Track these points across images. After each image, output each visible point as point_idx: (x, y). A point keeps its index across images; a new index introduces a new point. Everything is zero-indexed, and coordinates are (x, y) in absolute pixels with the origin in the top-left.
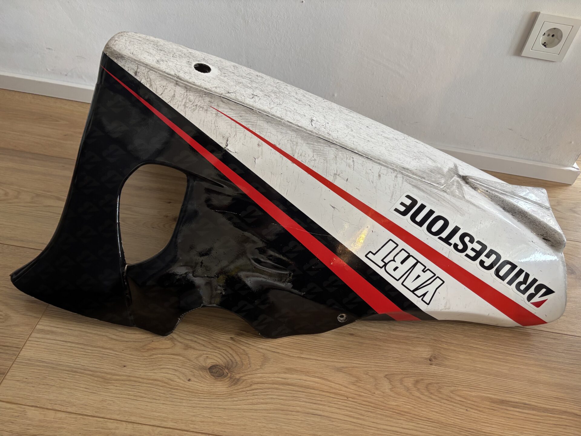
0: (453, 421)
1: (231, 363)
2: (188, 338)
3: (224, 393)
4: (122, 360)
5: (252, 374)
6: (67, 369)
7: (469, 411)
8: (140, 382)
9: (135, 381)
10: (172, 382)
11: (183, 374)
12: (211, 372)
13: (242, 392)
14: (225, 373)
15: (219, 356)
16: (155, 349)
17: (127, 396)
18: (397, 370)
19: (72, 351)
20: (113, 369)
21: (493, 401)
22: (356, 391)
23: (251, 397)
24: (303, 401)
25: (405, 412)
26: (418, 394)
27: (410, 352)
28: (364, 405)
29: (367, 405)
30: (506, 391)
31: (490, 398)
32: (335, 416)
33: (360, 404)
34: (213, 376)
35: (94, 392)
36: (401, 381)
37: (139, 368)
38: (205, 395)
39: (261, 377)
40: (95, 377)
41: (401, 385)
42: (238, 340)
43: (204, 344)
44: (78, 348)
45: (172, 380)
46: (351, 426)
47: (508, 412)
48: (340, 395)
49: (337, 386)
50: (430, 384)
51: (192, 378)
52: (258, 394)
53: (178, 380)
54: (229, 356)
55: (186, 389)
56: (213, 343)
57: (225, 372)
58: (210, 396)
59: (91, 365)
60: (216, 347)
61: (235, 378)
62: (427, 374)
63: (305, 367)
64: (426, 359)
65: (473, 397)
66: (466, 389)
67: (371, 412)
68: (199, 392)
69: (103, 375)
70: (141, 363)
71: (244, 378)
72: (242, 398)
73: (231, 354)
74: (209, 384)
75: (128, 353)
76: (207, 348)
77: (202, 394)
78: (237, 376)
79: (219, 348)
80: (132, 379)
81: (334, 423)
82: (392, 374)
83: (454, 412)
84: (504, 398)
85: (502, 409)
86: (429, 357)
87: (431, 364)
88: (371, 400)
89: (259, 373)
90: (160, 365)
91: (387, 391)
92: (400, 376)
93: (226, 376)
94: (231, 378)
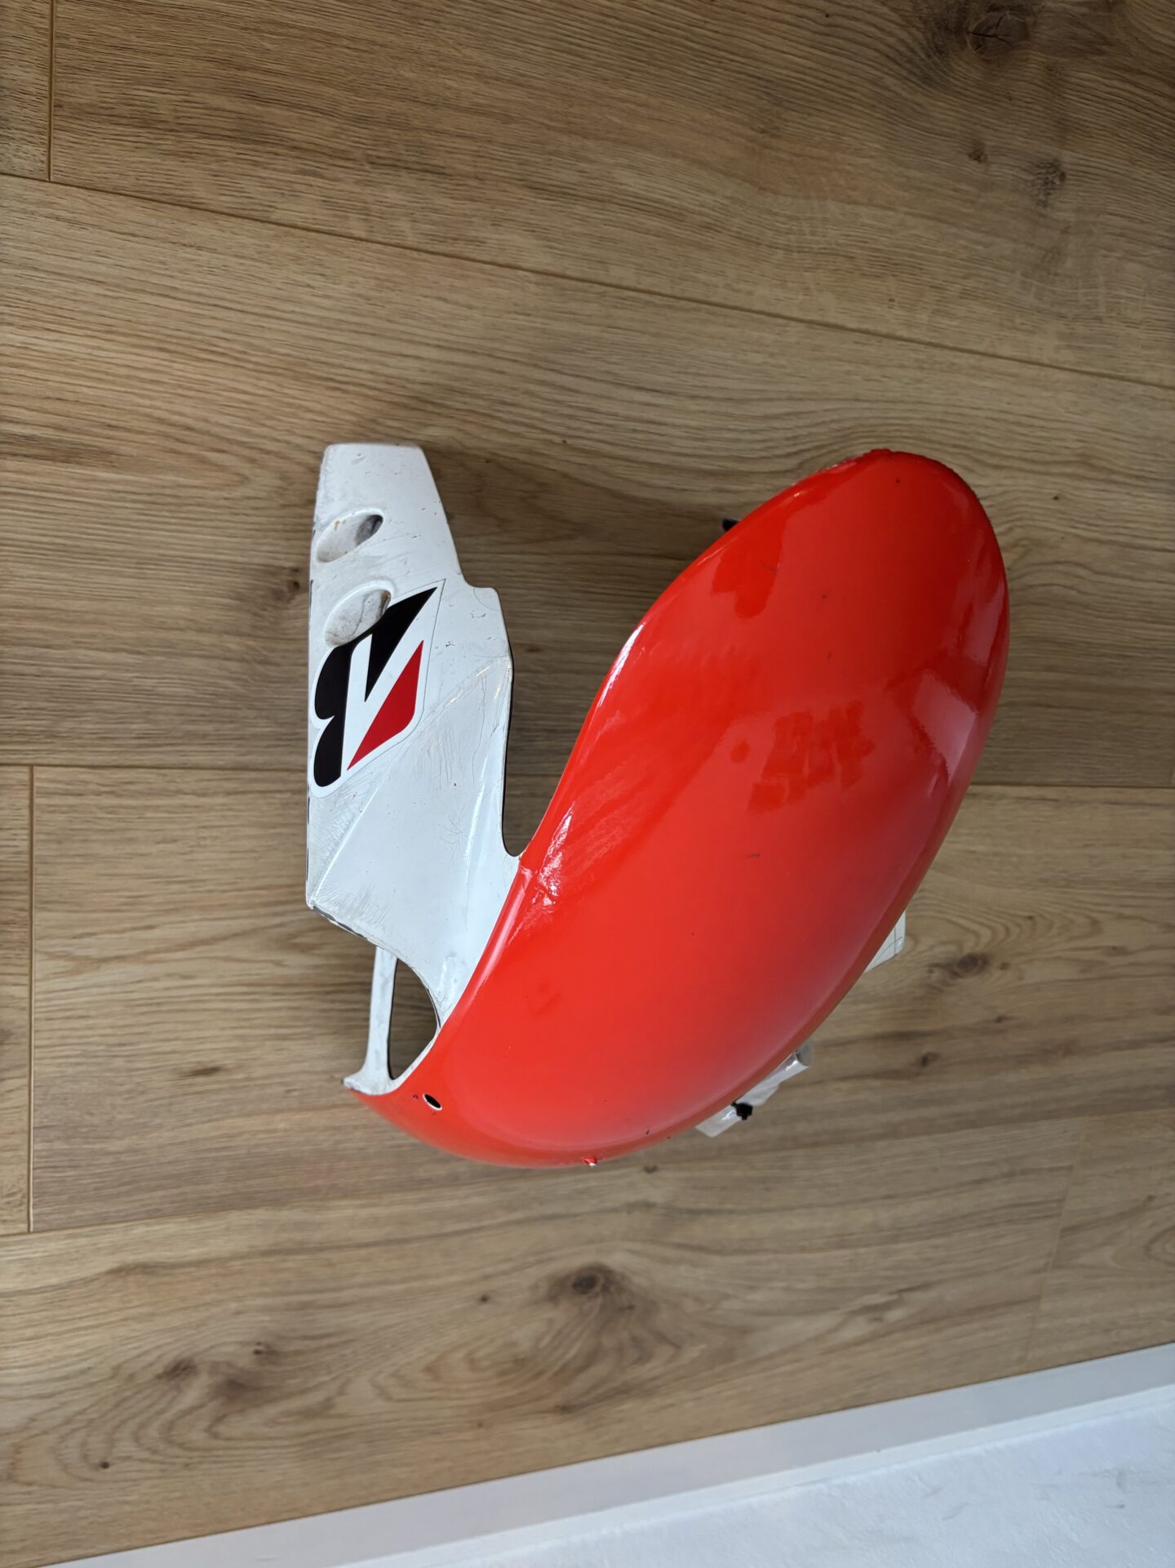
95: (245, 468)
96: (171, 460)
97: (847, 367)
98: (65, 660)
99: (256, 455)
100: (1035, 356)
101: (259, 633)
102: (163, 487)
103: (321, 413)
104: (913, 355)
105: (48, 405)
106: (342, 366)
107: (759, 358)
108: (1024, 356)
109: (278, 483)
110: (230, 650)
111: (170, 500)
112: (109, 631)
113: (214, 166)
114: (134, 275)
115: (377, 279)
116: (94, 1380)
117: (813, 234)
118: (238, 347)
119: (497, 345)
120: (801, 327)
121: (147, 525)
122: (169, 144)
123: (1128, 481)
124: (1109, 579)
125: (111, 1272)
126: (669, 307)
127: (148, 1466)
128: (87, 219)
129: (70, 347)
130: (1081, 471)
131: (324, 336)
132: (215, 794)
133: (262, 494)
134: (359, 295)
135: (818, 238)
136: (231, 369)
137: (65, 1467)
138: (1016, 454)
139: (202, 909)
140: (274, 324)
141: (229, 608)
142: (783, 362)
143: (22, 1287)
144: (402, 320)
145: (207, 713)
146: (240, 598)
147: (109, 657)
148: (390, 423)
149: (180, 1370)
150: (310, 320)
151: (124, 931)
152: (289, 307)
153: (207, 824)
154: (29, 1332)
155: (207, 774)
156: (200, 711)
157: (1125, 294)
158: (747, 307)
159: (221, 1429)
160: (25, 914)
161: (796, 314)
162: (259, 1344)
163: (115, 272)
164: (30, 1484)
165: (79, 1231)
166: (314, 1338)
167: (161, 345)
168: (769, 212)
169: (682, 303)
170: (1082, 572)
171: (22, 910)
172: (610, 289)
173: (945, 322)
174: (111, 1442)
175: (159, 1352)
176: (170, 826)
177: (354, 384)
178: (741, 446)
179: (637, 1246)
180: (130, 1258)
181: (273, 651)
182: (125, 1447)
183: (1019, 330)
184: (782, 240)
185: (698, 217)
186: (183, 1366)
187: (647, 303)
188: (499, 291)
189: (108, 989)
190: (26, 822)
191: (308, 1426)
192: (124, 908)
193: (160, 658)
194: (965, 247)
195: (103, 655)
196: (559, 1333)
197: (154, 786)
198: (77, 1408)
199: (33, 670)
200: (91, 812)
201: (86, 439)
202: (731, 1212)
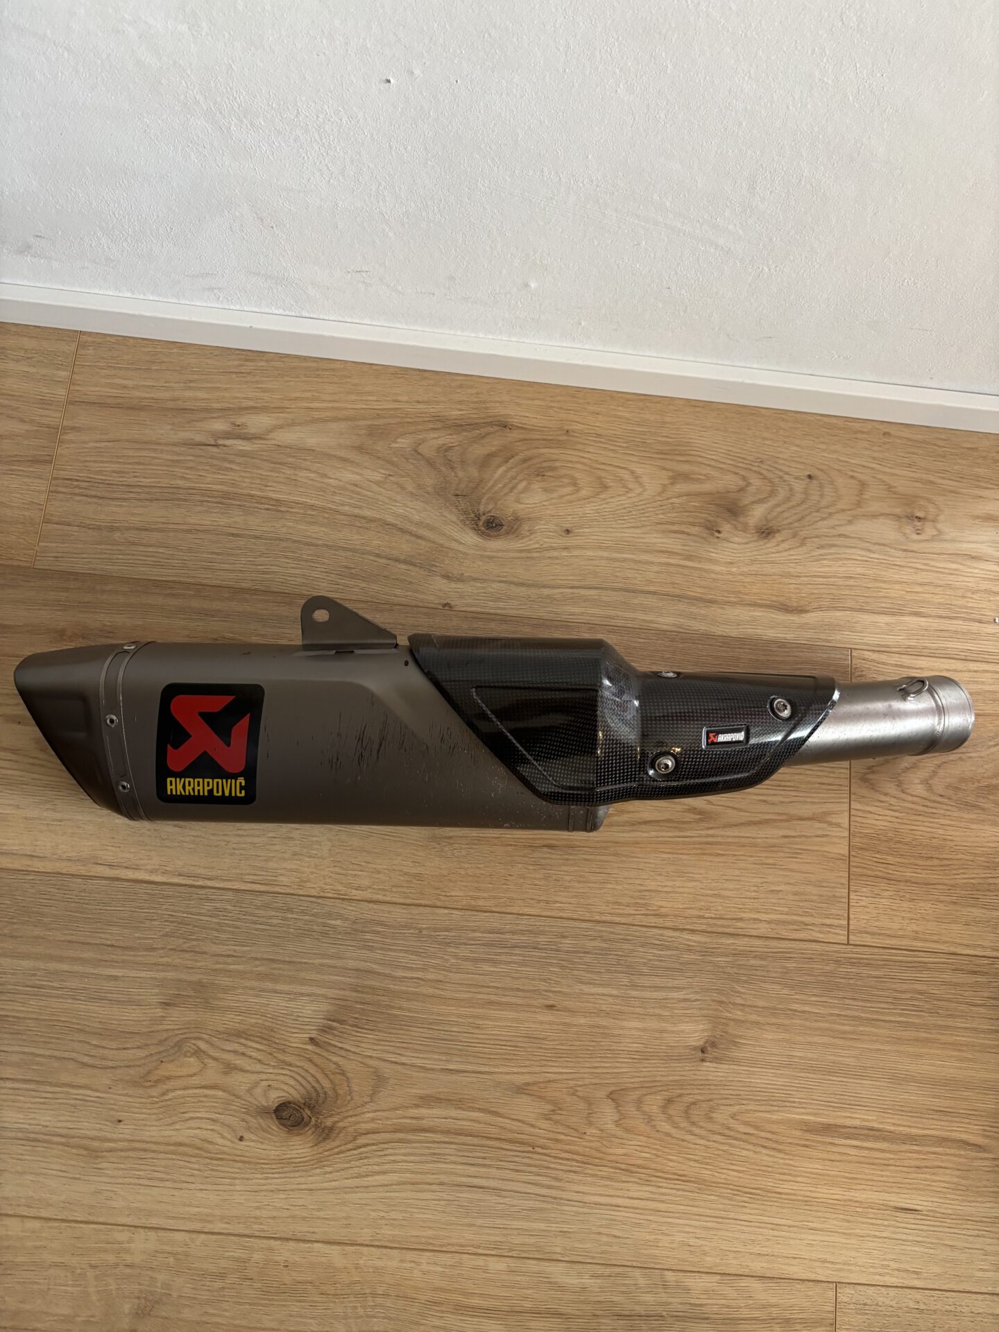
0: (724, 1176)
1: (314, 1095)
2: (228, 1049)
3: (308, 1158)
4: (112, 1109)
5: (355, 1115)
6: (20, 1135)
7: (760, 1153)
8: (154, 1151)
9: (145, 1150)
10: (210, 1147)
11: (229, 1126)
12: (279, 1118)
13: (338, 1153)
14: (306, 1119)
15: (292, 1082)
16: (169, 1078)
17: (136, 1181)
18: (633, 1080)
19: (18, 1097)
20: (101, 1130)
21: (809, 1128)
22: (550, 1131)
23: (357, 1163)
24: (452, 1162)
25: (639, 1166)
26: (666, 1127)
27: (665, 1035)
28: (562, 1159)
29: (568, 1159)
30: (840, 1105)
31: (806, 1123)
32: (510, 1186)
33: (555, 1157)
34: (283, 1125)
35: (77, 1176)
36: (639, 1103)
37: (148, 1123)
38: (274, 1166)
39: (373, 1120)
40: (72, 1147)
41: (636, 1112)
42: (325, 1042)
43: (259, 1058)
44: (27, 1090)
45: (210, 1142)
46: (537, 1203)
47: (835, 1149)
48: (519, 1142)
49: (515, 1126)
50: (694, 1103)
51: (247, 1135)
52: (368, 1155)
53: (220, 1141)
54: (310, 1079)
55: (237, 1158)
56: (276, 1055)
57: (305, 1116)
58: (282, 1168)
59: (59, 1124)
60: (284, 1062)
61: (326, 1127)
62: (692, 1082)
63: (456, 1091)
64: (695, 1048)
65: (774, 1122)
66: (763, 1108)
67: (575, 1172)
68: (262, 1161)
69: (85, 1142)
70: (148, 1111)
71: (341, 1124)
72: (339, 1165)
73: (313, 1076)
74: (278, 1144)
75: (120, 1092)
76: (266, 1067)
77: (267, 1164)
78: (329, 1122)
79: (290, 1065)
80: (137, 1145)
81: (506, 1200)
82: (622, 1090)
83: (731, 1157)
84: (831, 1121)
85: (824, 1143)
86: (701, 1043)
87: (703, 1060)
88: (577, 1148)
89: (369, 1112)
90: (183, 1113)
91: (611, 1127)
92: (637, 1093)
93: (307, 1124)
94: (316, 1126)
95: (732, 1123)
96: (775, 1128)
97: (321, 1214)
98: (831, 1007)
99: (727, 1132)
100: (152, 1235)
101: (725, 1021)
102: (778, 1111)
103: (690, 1160)
104: (265, 1228)
105: (838, 1157)
106: (678, 1190)
107: (393, 1215)
108: (161, 1233)
109: (714, 1115)
110: (741, 1010)
111: (775, 1103)
112: (808, 1023)
113: (751, 1302)
114: (792, 1235)
115: (657, 1246)
116: (816, 540)
117: (355, 1307)
118: (738, 1198)
119: (581, 1210)
120: (360, 1241)
121: (787, 1088)
122: (775, 1312)
123: (47, 1137)
124: (57, 1053)
125: (807, 611)
126: (462, 1246)
127: (786, 469)
128: (817, 1264)
129: (827, 1191)
130: (96, 1144)
131: (689, 1208)
132: (749, 920)
133: (722, 1107)
134: (668, 1235)
135: (351, 1305)
136: (742, 1185)
137: (832, 483)
138: (163, 1156)
139: (755, 845)
140: (718, 1213)
141: (740, 1037)
142: (373, 1214)
143: (855, 614)
144: (641, 1221)
145: (754, 972)
146: (735, 1044)
147: (807, 1008)
148: (648, 1155)
149: (766, 532)
150: (697, 1217)
151: (800, 836)
152: (709, 1224)
153: (753, 901)
154: (851, 582)
155: (754, 933)
156: (758, 973)
157: (69, 1289)
158: (404, 1251)
159: (742, 483)
160: (852, 853)
161: (365, 1249)
162: (718, 538)
163: (803, 1236)
164: (852, 477)
165: (824, 644)
166: (683, 533)
167: (779, 1196)
168: (390, 1319)
169: (453, 1250)
170: (86, 1060)
171: (854, 856)
172: (507, 1254)
173: (239, 1253)
174: (806, 492)
175: (780, 548)
176: (774, 901)
177: (670, 1179)
178: (403, 1151)
179: (454, 545)
180: (795, 618)
181: (716, 1010)
182: (798, 486)
183: (169, 1253)
184: (379, 1300)
185: (444, 1309)
186: (764, 535)
187: (479, 1247)
188: (581, 1246)
189: (809, 800)
190: (851, 910)
191: (686, 468)
192: (799, 851)
193: (780, 1006)
194: (226, 1310)
195: (811, 1010)
196: (512, 489)
197: (783, 927)
198: (825, 522)
199: (847, 1002)
200: (818, 913)
201: (819, 1138)
202: (378, 556)
